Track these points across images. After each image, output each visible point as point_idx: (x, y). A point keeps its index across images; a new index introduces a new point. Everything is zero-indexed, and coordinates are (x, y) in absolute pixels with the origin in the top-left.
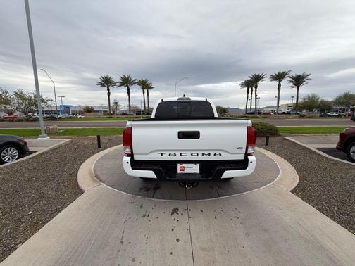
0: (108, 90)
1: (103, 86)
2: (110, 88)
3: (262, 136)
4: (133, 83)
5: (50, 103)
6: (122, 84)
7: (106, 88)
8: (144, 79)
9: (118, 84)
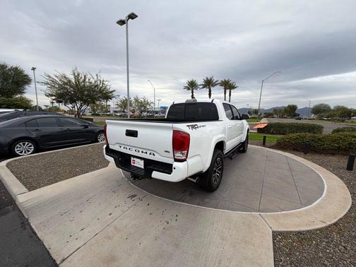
0: (192, 92)
1: (189, 89)
2: (194, 91)
3: (344, 155)
4: (214, 85)
5: (152, 105)
6: (204, 86)
7: (191, 91)
8: (227, 80)
9: (201, 87)
